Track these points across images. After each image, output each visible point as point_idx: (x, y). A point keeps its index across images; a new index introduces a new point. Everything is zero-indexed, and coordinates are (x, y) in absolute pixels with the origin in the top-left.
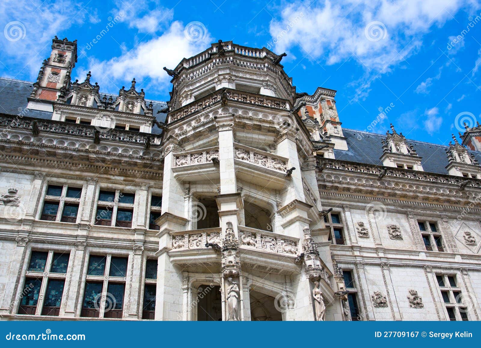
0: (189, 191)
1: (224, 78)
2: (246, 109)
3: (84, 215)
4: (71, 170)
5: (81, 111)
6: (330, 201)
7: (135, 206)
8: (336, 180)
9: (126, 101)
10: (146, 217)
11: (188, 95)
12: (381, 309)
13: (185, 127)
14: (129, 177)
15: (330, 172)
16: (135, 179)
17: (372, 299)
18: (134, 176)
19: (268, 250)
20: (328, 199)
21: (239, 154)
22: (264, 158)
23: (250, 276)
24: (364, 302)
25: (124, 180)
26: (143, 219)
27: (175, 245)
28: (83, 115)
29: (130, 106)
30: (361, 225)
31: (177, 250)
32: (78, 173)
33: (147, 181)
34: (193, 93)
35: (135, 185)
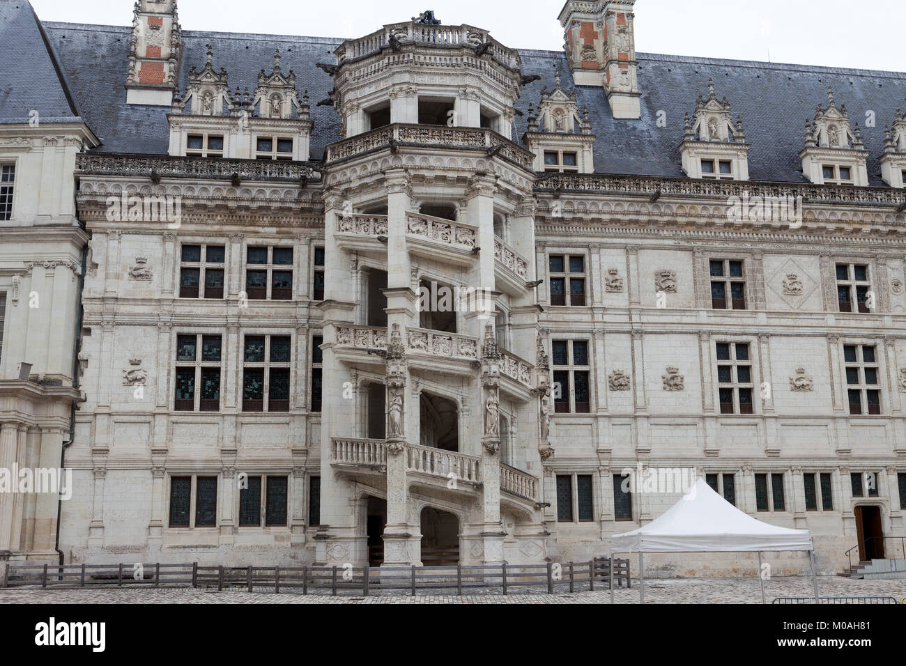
0: (357, 264)
1: (401, 90)
2: (425, 154)
3: (232, 287)
4: (207, 224)
5: (207, 123)
6: (569, 239)
7: (294, 267)
8: (581, 207)
9: (269, 95)
10: (309, 283)
11: (353, 105)
12: (617, 393)
13: (348, 172)
14: (283, 226)
15: (572, 197)
16: (291, 229)
17: (608, 379)
18: (290, 225)
19: (441, 354)
20: (567, 236)
21: (413, 226)
22: (446, 228)
23: (421, 381)
24: (596, 385)
25: (277, 233)
26: (306, 285)
27: (340, 340)
28: (210, 128)
29: (276, 102)
30: (613, 273)
31: (343, 345)
32: (216, 228)
33: (306, 230)
34: (361, 103)
35: (292, 238)
